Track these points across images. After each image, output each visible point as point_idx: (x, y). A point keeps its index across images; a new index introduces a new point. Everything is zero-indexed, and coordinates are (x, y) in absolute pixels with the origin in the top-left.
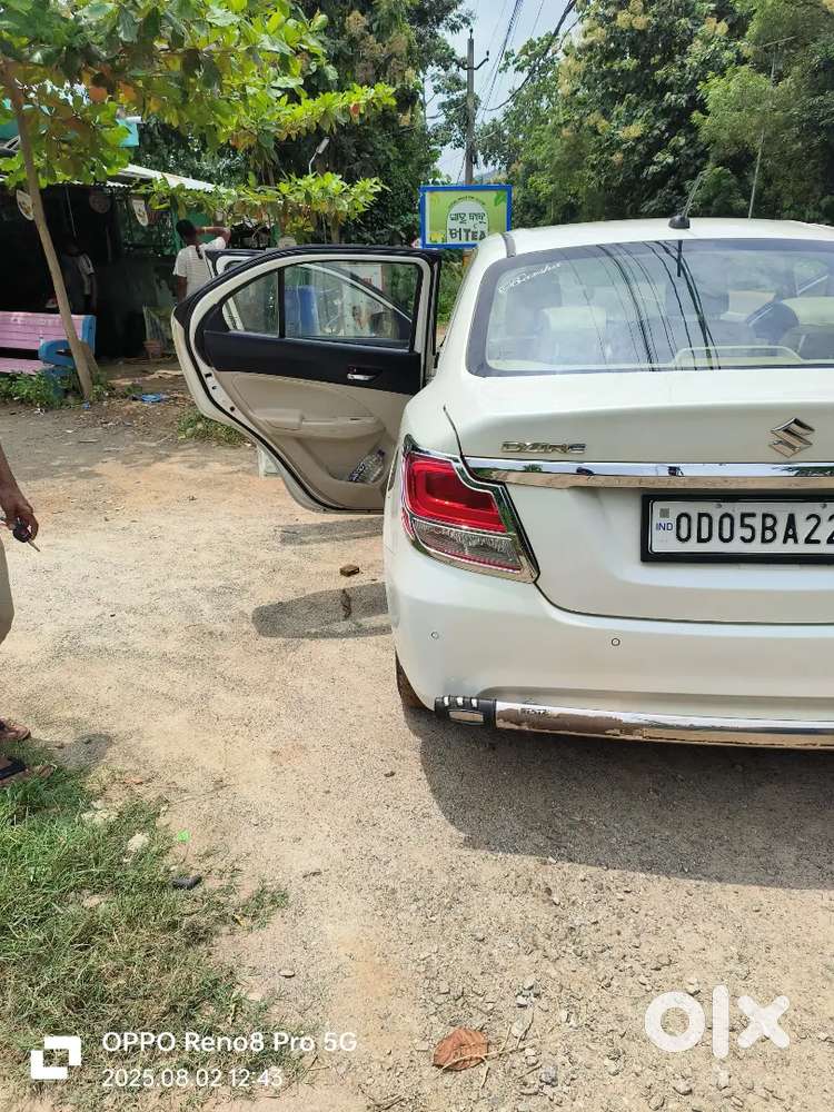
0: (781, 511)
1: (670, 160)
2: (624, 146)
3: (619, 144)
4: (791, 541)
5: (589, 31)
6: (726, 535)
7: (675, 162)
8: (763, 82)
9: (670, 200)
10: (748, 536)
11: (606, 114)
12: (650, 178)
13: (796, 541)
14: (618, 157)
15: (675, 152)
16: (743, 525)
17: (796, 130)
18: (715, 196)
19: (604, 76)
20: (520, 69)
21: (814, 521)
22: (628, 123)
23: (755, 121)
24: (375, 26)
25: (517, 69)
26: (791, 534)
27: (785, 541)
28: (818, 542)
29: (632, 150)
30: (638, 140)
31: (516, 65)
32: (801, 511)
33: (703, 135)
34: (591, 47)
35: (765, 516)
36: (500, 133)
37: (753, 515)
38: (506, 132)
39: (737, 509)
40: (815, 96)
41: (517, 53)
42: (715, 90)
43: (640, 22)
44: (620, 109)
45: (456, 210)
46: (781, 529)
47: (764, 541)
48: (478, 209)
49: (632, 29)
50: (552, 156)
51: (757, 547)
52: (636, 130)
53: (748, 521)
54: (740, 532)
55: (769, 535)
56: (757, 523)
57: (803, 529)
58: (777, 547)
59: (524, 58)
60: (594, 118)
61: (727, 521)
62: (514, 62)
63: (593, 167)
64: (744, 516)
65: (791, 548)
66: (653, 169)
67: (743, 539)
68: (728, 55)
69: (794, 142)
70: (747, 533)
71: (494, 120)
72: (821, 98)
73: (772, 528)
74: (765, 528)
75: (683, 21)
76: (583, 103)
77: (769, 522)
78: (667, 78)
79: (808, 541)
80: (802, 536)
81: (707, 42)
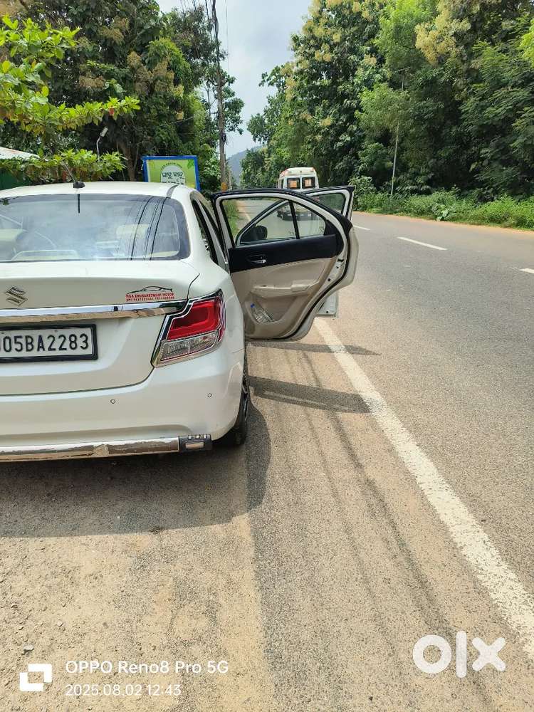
0: (35, 334)
1: (349, 139)
2: (323, 131)
3: (319, 129)
4: (41, 350)
5: (300, 62)
6: (8, 348)
7: (352, 140)
8: (391, 94)
9: (351, 162)
10: (19, 348)
11: (312, 112)
12: (337, 149)
13: (44, 350)
14: (319, 137)
15: (351, 134)
16: (16, 342)
17: (411, 121)
18: (375, 159)
19: (310, 89)
20: (271, 84)
21: (51, 339)
22: (324, 117)
23: (388, 115)
24: (146, 61)
25: (270, 84)
26: (41, 347)
27: (38, 350)
28: (54, 349)
29: (327, 133)
30: (331, 127)
31: (269, 82)
32: (45, 333)
33: (362, 125)
34: (301, 72)
35: (27, 337)
36: (262, 122)
37: (20, 337)
38: (266, 121)
39: (13, 334)
40: (421, 101)
41: (269, 74)
42: (366, 97)
43: (328, 57)
44: (319, 109)
45: (165, 171)
46: (36, 344)
47: (28, 350)
48: (178, 170)
49: (324, 62)
50: (286, 136)
51: (24, 354)
52: (328, 121)
53: (18, 340)
54: (15, 346)
55: (30, 347)
56: (23, 341)
57: (47, 343)
58: (35, 353)
59: (273, 77)
60: (306, 115)
61: (7, 341)
62: (268, 80)
63: (309, 142)
64: (16, 338)
65: (41, 353)
66: (339, 144)
67: (16, 349)
68: (378, 76)
69: (411, 128)
70: (19, 347)
71: (259, 114)
72: (425, 102)
73: (31, 343)
74: (27, 344)
75: (352, 57)
76: (300, 105)
77: (29, 340)
78: (345, 90)
79: (50, 349)
80: (46, 347)
81: (366, 69)
